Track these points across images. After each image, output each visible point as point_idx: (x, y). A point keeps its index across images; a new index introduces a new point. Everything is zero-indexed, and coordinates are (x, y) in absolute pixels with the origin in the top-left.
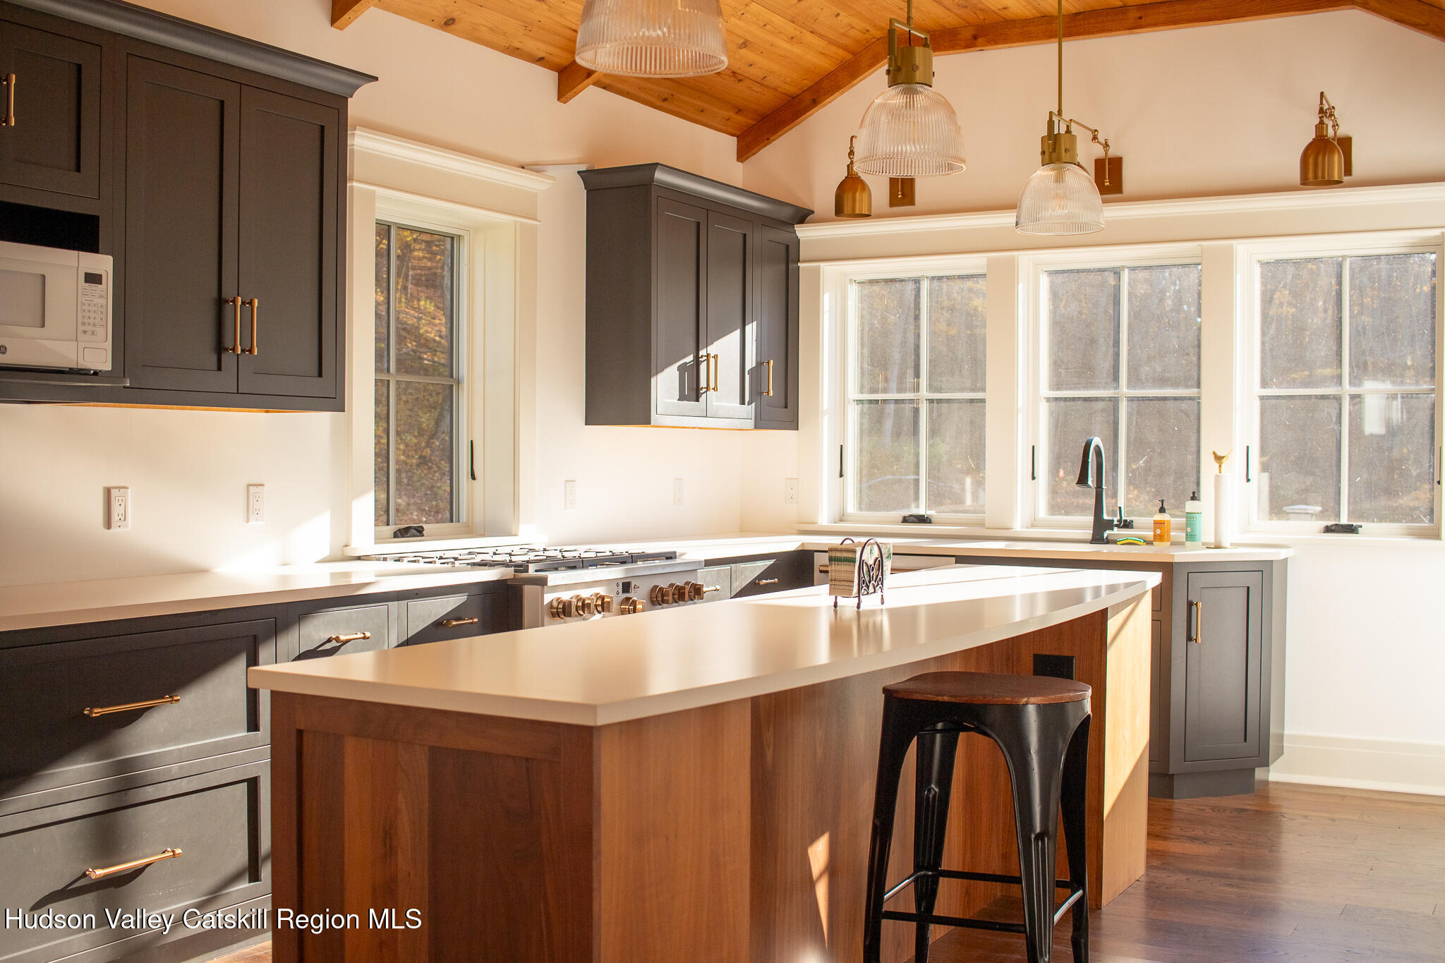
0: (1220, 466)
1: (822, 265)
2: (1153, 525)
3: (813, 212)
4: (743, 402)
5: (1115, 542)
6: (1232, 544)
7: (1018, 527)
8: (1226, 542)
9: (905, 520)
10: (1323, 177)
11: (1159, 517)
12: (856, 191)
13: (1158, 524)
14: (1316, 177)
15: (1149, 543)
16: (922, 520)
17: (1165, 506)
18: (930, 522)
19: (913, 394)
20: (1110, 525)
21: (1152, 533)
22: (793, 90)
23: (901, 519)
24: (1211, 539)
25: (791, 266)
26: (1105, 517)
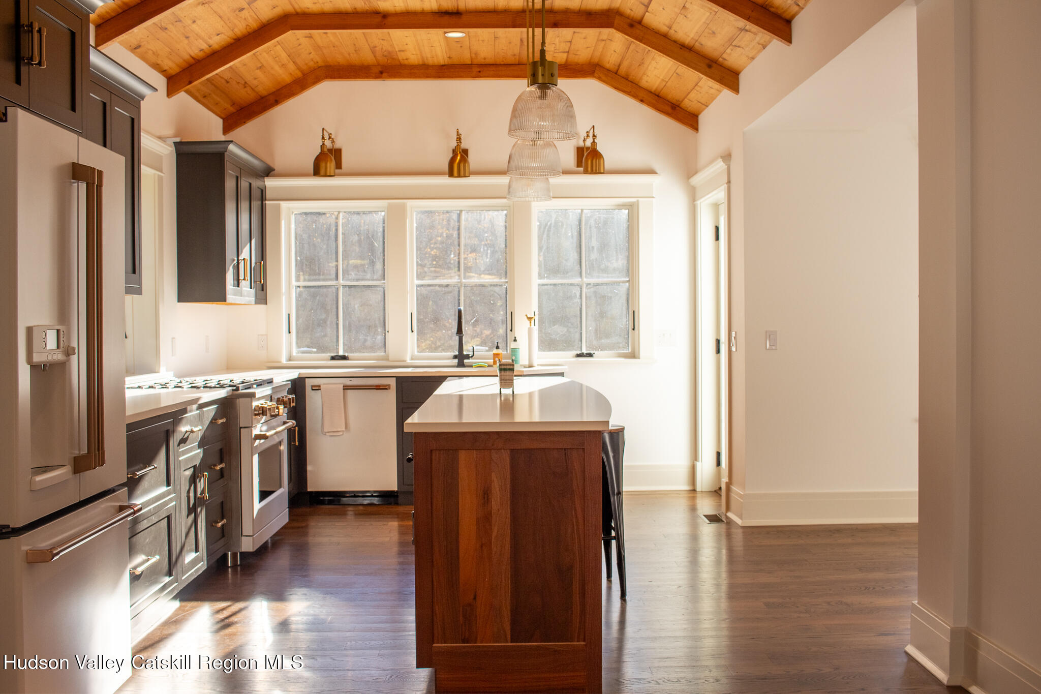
0: (530, 322)
1: (281, 203)
2: (493, 356)
3: (274, 170)
4: (251, 288)
5: (471, 366)
6: (538, 365)
7: (409, 361)
8: (535, 364)
9: (333, 358)
10: (596, 170)
11: (495, 351)
12: (328, 161)
13: (496, 355)
14: (592, 170)
15: (489, 366)
16: (344, 358)
17: (499, 345)
18: (348, 359)
19: (335, 282)
20: (468, 357)
21: (493, 361)
22: (265, 93)
23: (330, 358)
24: (526, 363)
25: (264, 202)
26: (465, 353)
